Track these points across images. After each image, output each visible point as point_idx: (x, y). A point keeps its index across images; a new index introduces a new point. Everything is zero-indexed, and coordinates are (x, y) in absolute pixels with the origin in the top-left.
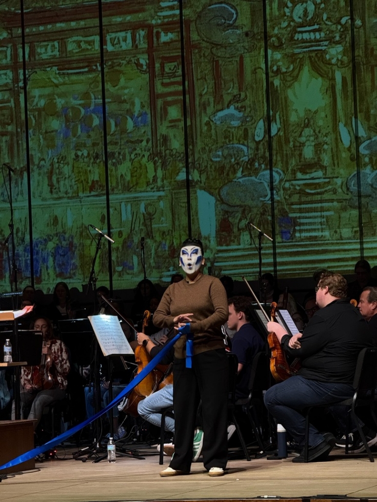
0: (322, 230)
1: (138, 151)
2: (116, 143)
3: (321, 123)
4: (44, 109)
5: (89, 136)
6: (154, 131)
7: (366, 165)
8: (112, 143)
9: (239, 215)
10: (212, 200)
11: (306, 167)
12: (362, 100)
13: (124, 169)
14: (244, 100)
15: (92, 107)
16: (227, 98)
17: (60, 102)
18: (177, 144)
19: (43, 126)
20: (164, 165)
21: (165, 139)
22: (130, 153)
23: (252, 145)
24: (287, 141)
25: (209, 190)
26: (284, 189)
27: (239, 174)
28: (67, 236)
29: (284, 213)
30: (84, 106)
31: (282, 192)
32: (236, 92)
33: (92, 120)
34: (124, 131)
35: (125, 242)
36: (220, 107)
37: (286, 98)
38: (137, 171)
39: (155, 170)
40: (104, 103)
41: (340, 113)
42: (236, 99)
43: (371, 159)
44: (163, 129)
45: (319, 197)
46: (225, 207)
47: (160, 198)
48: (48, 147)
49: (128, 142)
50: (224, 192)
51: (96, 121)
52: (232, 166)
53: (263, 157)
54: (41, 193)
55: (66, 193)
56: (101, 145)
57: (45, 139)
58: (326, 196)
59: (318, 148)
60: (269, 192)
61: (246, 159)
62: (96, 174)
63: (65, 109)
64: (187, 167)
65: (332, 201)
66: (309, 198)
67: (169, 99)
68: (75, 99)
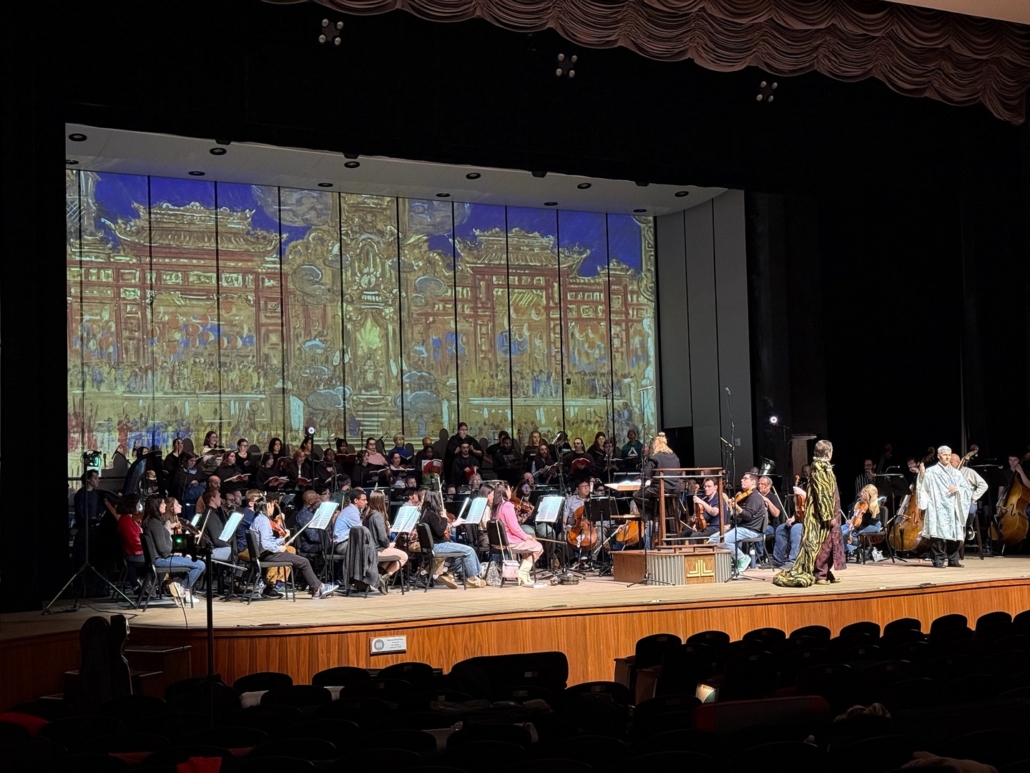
0: (378, 430)
1: (245, 363)
2: (228, 356)
3: (378, 358)
4: (168, 323)
5: (206, 348)
6: (259, 350)
7: (407, 389)
8: (224, 355)
9: (321, 416)
10: (301, 404)
11: (368, 387)
12: (405, 346)
13: (234, 375)
14: (326, 336)
15: (209, 326)
16: (314, 333)
17: (182, 319)
18: (276, 362)
19: (167, 336)
20: (265, 375)
21: (267, 357)
22: (239, 365)
23: (332, 368)
24: (356, 368)
25: (299, 397)
26: (353, 400)
27: (321, 387)
28: (185, 423)
29: (353, 418)
30: (202, 325)
31: (351, 402)
32: (320, 329)
33: (208, 336)
34: (234, 347)
35: (233, 430)
36: (308, 338)
37: (355, 338)
38: (244, 378)
39: (259, 379)
40: (219, 325)
41: (391, 353)
42: (320, 334)
43: (410, 386)
44: (265, 350)
45: (376, 408)
46: (311, 410)
47: (262, 399)
48: (171, 352)
49: (237, 355)
50: (310, 399)
51: (212, 338)
52: (316, 381)
53: (339, 377)
54: (164, 387)
55: (185, 389)
56: (216, 356)
57: (168, 346)
58: (381, 408)
59: (376, 374)
60: (342, 402)
61: (327, 377)
62: (211, 377)
63: (186, 326)
64: (283, 379)
65: (385, 411)
66: (369, 408)
67: (271, 328)
68: (195, 318)
